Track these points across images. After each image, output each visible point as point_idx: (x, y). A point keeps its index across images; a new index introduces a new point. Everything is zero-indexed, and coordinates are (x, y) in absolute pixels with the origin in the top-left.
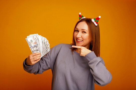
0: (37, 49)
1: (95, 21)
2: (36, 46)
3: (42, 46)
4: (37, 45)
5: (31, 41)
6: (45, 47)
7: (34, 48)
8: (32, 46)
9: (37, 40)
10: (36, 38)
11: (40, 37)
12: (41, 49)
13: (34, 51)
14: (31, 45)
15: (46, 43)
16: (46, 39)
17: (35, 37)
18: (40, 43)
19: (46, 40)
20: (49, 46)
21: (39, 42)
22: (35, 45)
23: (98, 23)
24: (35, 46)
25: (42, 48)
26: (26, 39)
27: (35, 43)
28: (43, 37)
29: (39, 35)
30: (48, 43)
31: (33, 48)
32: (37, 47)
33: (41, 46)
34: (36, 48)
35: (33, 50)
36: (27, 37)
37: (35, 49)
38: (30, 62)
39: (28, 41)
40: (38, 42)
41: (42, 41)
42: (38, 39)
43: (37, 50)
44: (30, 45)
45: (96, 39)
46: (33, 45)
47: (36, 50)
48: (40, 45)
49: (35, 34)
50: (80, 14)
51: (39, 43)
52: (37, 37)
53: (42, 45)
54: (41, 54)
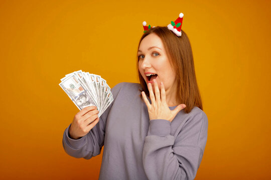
0: (87, 100)
1: (175, 27)
2: (84, 94)
3: (97, 93)
4: (86, 91)
5: (72, 86)
6: (103, 94)
7: (81, 100)
8: (77, 97)
9: (83, 82)
10: (81, 79)
11: (87, 76)
12: (96, 99)
13: (82, 105)
14: (74, 95)
15: (102, 85)
16: (101, 78)
17: (77, 77)
18: (91, 87)
19: (101, 80)
20: (109, 92)
21: (87, 85)
22: (80, 92)
23: (182, 28)
24: (81, 95)
25: (98, 96)
26: (60, 84)
27: (80, 89)
28: (92, 75)
29: (84, 72)
30: (106, 85)
31: (79, 99)
32: (86, 97)
33: (94, 93)
34: (84, 98)
35: (79, 104)
36: (61, 80)
37: (83, 100)
38: (80, 128)
39: (65, 88)
40: (85, 85)
41: (93, 82)
42: (84, 80)
43: (88, 103)
44: (72, 95)
45: (183, 63)
46: (77, 94)
47: (86, 102)
48: (90, 91)
49: (75, 72)
50: (145, 24)
51: (89, 88)
52: (81, 77)
53: (96, 90)
54: (99, 108)
